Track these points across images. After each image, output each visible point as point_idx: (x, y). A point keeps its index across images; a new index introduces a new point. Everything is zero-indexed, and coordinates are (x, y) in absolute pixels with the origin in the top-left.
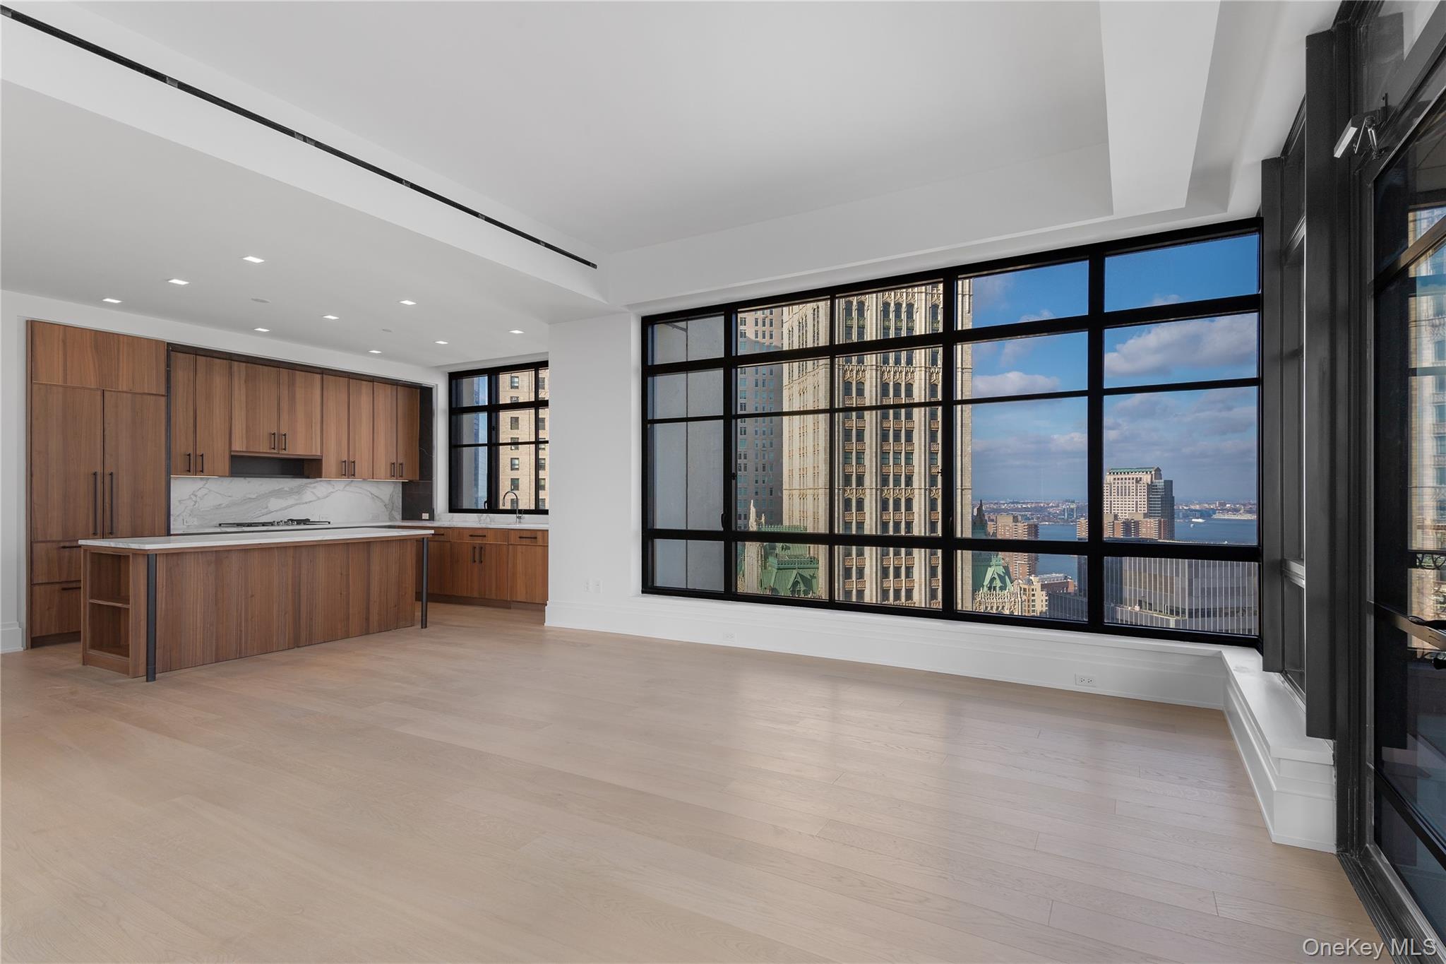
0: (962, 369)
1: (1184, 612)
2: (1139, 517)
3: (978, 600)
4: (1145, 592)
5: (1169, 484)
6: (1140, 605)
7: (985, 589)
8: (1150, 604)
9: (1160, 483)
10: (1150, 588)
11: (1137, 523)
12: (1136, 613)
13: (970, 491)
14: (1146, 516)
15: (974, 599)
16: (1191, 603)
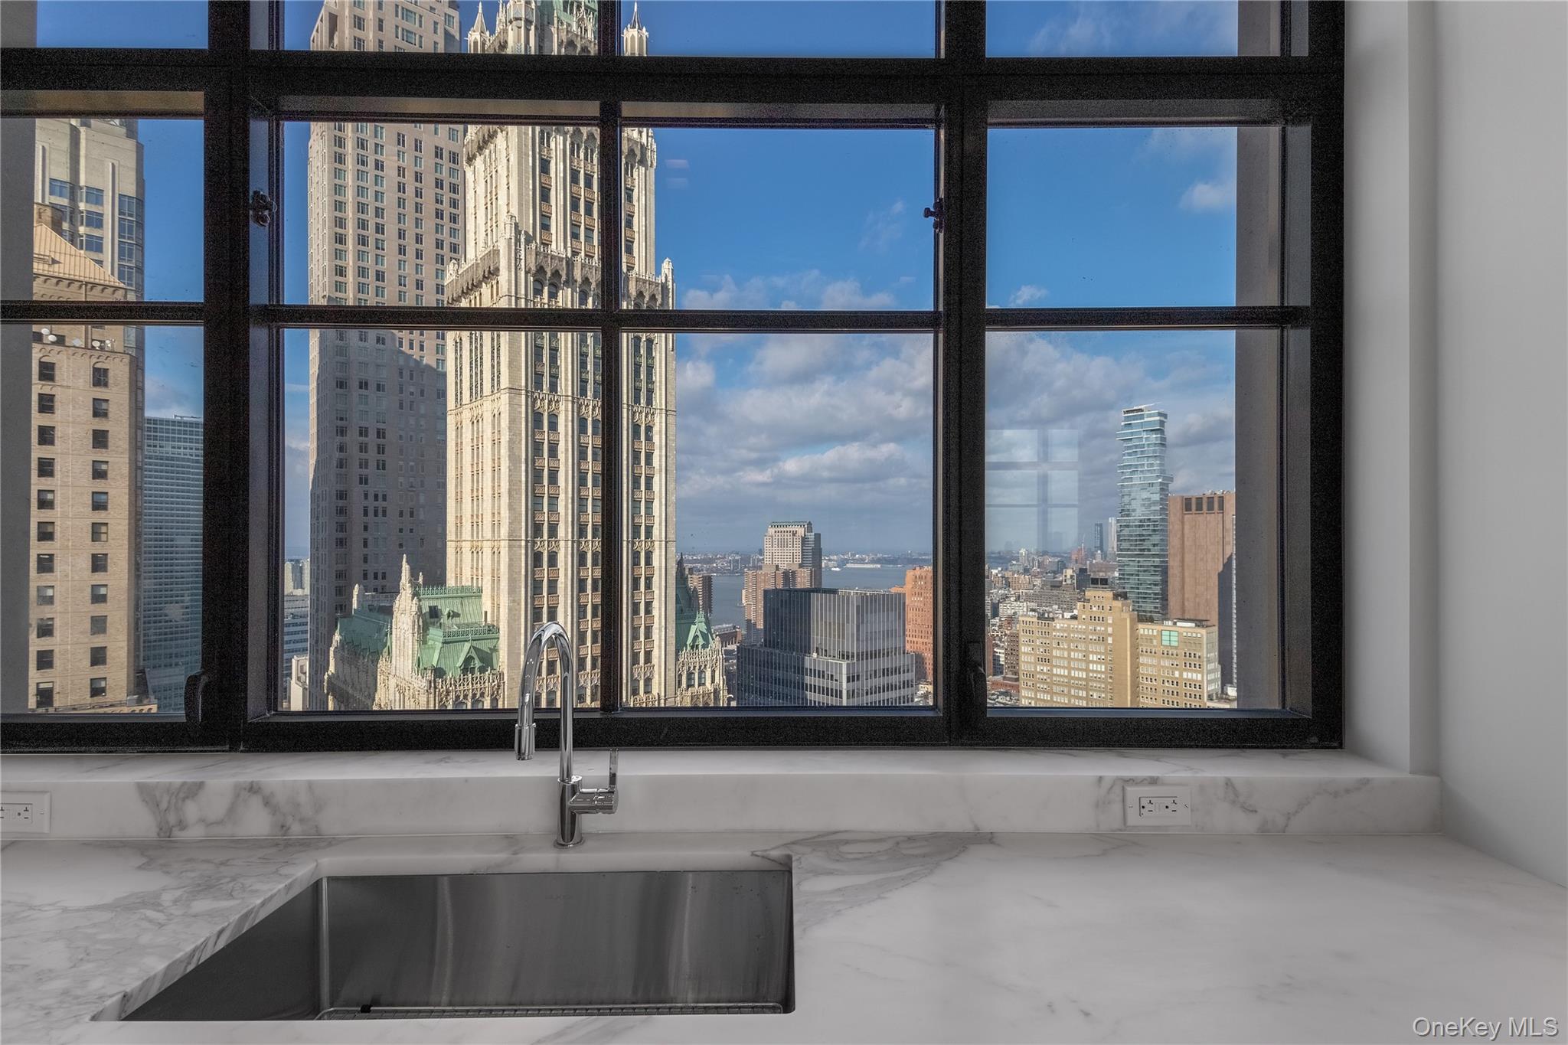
0: (666, 411)
1: (853, 656)
2: (795, 568)
3: (681, 660)
4: (821, 639)
5: (818, 537)
6: (817, 652)
7: (689, 648)
8: (826, 651)
9: (811, 536)
10: (826, 636)
11: (794, 573)
12: (815, 660)
13: (674, 544)
14: (801, 566)
15: (677, 659)
16: (858, 648)
